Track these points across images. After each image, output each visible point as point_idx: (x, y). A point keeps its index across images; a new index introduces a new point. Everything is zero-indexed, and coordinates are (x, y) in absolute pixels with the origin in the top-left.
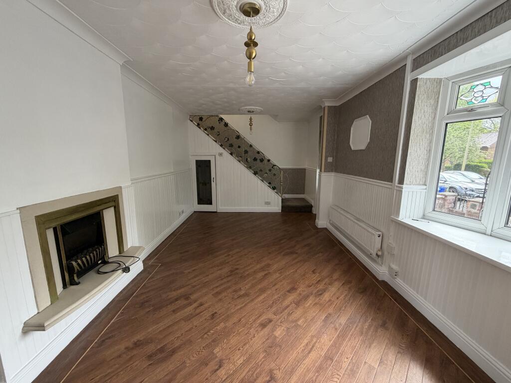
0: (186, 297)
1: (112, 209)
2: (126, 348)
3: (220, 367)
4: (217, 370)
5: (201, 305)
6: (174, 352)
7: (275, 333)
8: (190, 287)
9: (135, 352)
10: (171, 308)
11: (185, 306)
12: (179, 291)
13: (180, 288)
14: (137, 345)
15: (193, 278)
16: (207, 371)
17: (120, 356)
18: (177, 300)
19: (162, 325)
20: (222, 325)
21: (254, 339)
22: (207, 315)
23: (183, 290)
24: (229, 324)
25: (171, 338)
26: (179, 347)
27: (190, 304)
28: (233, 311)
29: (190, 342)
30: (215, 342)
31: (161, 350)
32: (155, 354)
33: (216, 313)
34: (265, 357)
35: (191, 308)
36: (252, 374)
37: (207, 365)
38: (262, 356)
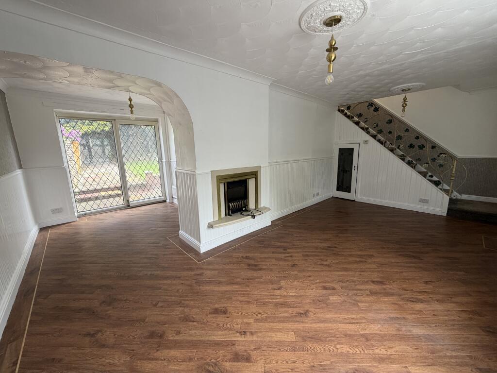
0: (285, 249)
1: (254, 179)
2: (242, 257)
3: (279, 289)
4: (276, 289)
5: (291, 257)
6: (260, 269)
7: (330, 297)
8: (291, 244)
9: (244, 260)
10: (274, 250)
11: (281, 253)
12: (282, 244)
13: (285, 242)
14: (247, 258)
15: (297, 240)
16: (271, 286)
17: (238, 258)
18: (278, 247)
19: (263, 256)
20: (296, 272)
21: (310, 290)
22: (291, 263)
23: (286, 244)
24: (301, 275)
25: (263, 263)
26: (264, 269)
27: (284, 253)
28: (309, 269)
29: (271, 270)
30: (285, 278)
31: (255, 266)
32: (252, 265)
33: (297, 265)
34: (310, 303)
35: (283, 255)
36: (294, 304)
37: (272, 284)
38: (309, 301)
